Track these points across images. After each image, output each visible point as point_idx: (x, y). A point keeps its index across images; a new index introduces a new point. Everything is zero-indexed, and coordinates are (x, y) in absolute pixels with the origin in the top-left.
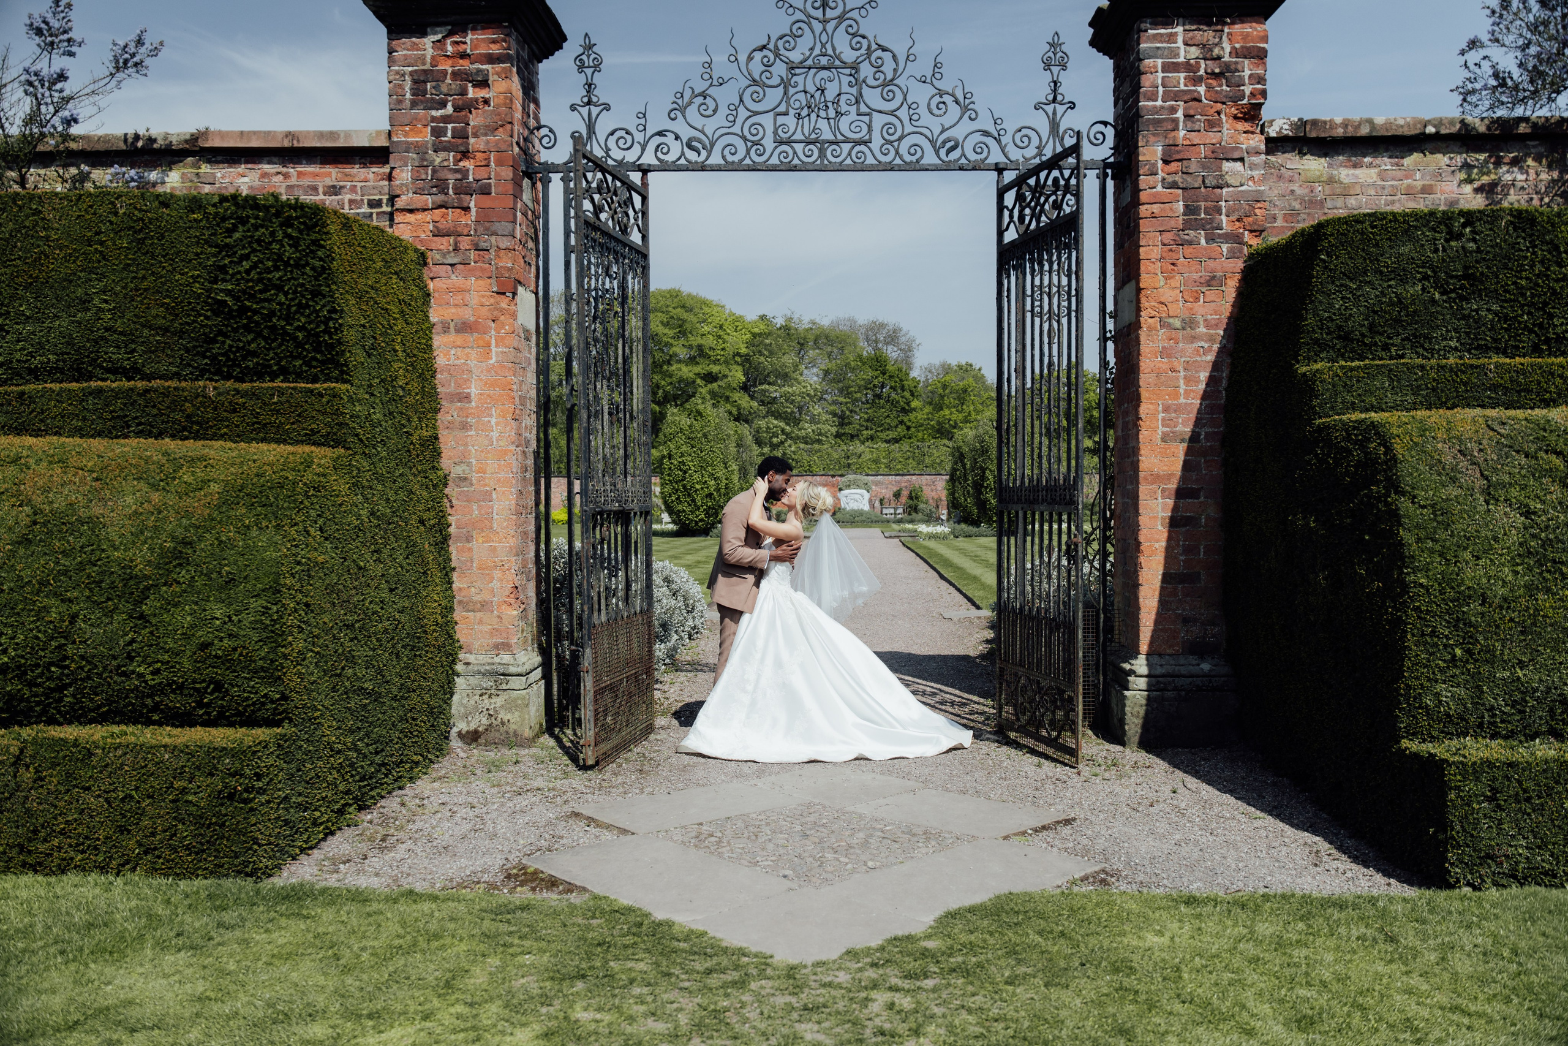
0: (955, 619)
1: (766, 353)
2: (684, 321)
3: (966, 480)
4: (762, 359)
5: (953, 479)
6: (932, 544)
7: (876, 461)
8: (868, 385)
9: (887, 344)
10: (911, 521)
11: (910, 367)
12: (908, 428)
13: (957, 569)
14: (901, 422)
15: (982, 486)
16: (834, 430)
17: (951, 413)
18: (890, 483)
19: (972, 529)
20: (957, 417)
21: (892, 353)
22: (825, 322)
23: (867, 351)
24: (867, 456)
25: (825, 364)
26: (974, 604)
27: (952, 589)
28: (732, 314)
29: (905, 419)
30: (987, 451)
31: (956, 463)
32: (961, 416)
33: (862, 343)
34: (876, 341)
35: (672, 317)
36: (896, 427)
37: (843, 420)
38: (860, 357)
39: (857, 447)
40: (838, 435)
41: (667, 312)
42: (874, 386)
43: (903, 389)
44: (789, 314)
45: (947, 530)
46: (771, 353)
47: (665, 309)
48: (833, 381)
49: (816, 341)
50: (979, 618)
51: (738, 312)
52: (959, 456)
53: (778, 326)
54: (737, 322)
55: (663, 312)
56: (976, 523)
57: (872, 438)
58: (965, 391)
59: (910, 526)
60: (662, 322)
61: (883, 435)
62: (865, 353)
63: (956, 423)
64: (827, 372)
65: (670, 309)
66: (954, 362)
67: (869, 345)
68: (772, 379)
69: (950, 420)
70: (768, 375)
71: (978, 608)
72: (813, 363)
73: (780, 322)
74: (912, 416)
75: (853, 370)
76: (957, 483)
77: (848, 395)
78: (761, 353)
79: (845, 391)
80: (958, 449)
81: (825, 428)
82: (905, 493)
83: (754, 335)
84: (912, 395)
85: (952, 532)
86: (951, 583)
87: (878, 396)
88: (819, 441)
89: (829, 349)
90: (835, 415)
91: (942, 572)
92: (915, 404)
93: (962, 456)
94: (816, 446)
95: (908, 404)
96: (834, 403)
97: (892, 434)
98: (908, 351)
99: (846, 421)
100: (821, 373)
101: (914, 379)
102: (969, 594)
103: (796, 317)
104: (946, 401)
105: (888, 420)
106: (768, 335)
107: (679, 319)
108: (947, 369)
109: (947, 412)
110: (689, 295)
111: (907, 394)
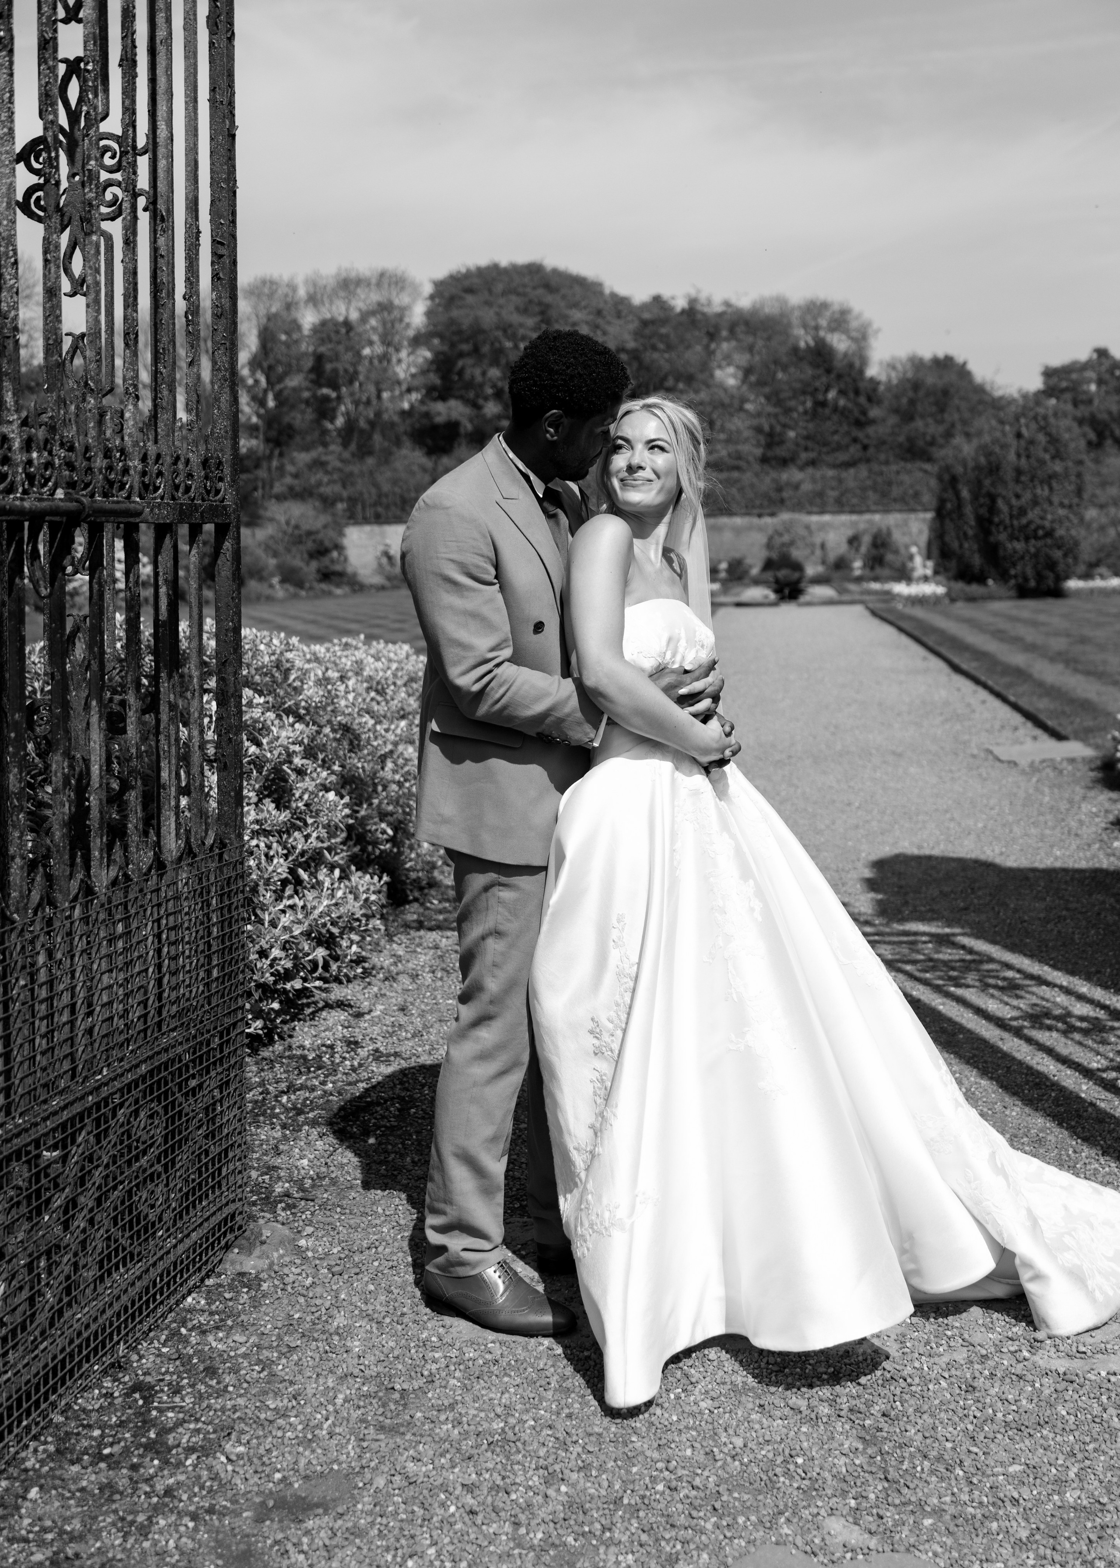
0: (1024, 763)
1: (661, 346)
2: (548, 306)
3: (961, 516)
4: (656, 355)
5: (941, 514)
6: (918, 612)
7: (821, 494)
8: (807, 390)
9: (832, 330)
10: (876, 579)
11: (864, 361)
12: (865, 448)
13: (979, 655)
14: (855, 440)
15: (990, 522)
16: (759, 452)
17: (927, 425)
18: (843, 524)
19: (975, 589)
20: (934, 429)
21: (840, 343)
22: (744, 302)
23: (804, 339)
24: (807, 487)
25: (742, 359)
26: (1039, 724)
27: (983, 694)
28: (613, 295)
29: (860, 435)
30: (998, 468)
31: (944, 490)
32: (941, 429)
33: (799, 332)
34: (817, 328)
35: (531, 301)
36: (847, 447)
37: (772, 439)
38: (795, 350)
39: (792, 474)
40: (764, 460)
41: (524, 295)
42: (816, 390)
43: (857, 392)
44: (693, 293)
45: (940, 590)
46: (670, 347)
47: (521, 290)
48: (760, 383)
49: (732, 330)
50: (1072, 761)
51: (622, 290)
52: (949, 481)
53: (678, 309)
54: (620, 305)
55: (518, 294)
56: (980, 579)
57: (813, 463)
58: (945, 393)
59: (875, 586)
60: (517, 309)
61: (829, 459)
62: (802, 344)
63: (933, 437)
64: (748, 372)
65: (528, 290)
66: (926, 353)
67: (807, 333)
68: (670, 382)
69: (924, 434)
70: (664, 378)
71: (1058, 736)
72: (728, 359)
73: (680, 304)
74: (871, 430)
75: (785, 368)
76: (947, 521)
77: (779, 403)
78: (654, 348)
79: (775, 398)
80: (947, 468)
81: (745, 448)
82: (866, 540)
83: (645, 323)
84: (870, 399)
85: (948, 594)
86: (977, 681)
87: (823, 404)
88: (737, 468)
89: (750, 339)
90: (759, 430)
91: (956, 660)
92: (875, 412)
93: (954, 480)
94: (735, 474)
95: (864, 413)
96: (759, 415)
97: (842, 457)
98: (861, 338)
99: (777, 439)
100: (740, 374)
101: (872, 380)
102: (1023, 703)
103: (703, 297)
104: (919, 408)
105: (836, 438)
106: (664, 321)
107: (540, 303)
108: (917, 363)
109: (919, 424)
110: (555, 271)
111: (862, 400)
